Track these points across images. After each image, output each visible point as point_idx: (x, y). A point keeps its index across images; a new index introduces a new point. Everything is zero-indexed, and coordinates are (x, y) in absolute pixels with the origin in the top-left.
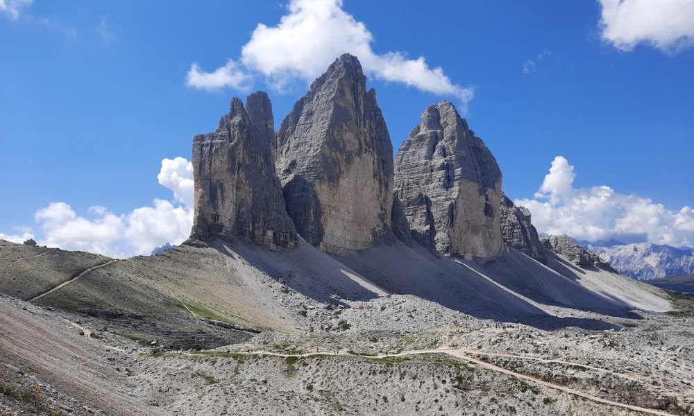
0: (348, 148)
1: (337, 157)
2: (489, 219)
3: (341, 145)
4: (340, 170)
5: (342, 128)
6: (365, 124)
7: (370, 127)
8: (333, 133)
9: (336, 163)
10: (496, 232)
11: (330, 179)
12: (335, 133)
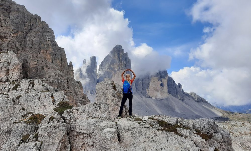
0: (115, 69)
1: (112, 72)
2: (162, 87)
3: (113, 69)
4: (112, 75)
5: (114, 64)
6: (122, 62)
7: (124, 63)
8: (111, 66)
9: (111, 73)
10: (165, 91)
11: (109, 77)
12: (112, 66)
